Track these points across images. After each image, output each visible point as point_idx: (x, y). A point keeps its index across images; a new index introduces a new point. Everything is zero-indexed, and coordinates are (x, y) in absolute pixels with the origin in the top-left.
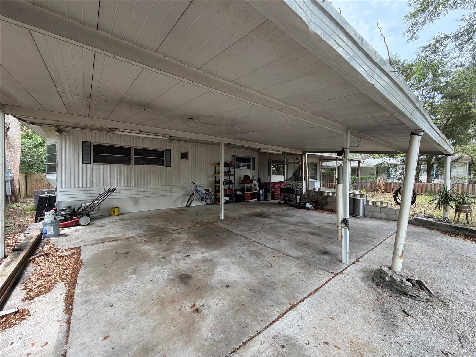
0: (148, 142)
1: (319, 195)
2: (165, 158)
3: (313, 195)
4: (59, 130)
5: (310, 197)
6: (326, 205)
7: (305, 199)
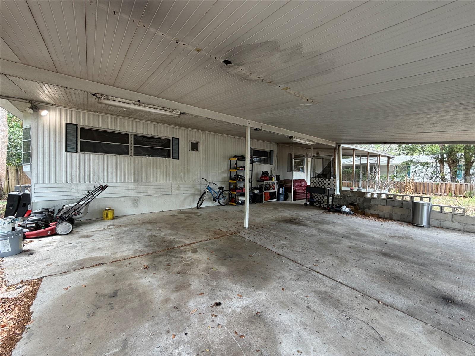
0: (151, 127)
1: (359, 196)
2: (171, 149)
3: (350, 196)
4: (34, 106)
5: (347, 198)
6: (369, 209)
7: (338, 200)
